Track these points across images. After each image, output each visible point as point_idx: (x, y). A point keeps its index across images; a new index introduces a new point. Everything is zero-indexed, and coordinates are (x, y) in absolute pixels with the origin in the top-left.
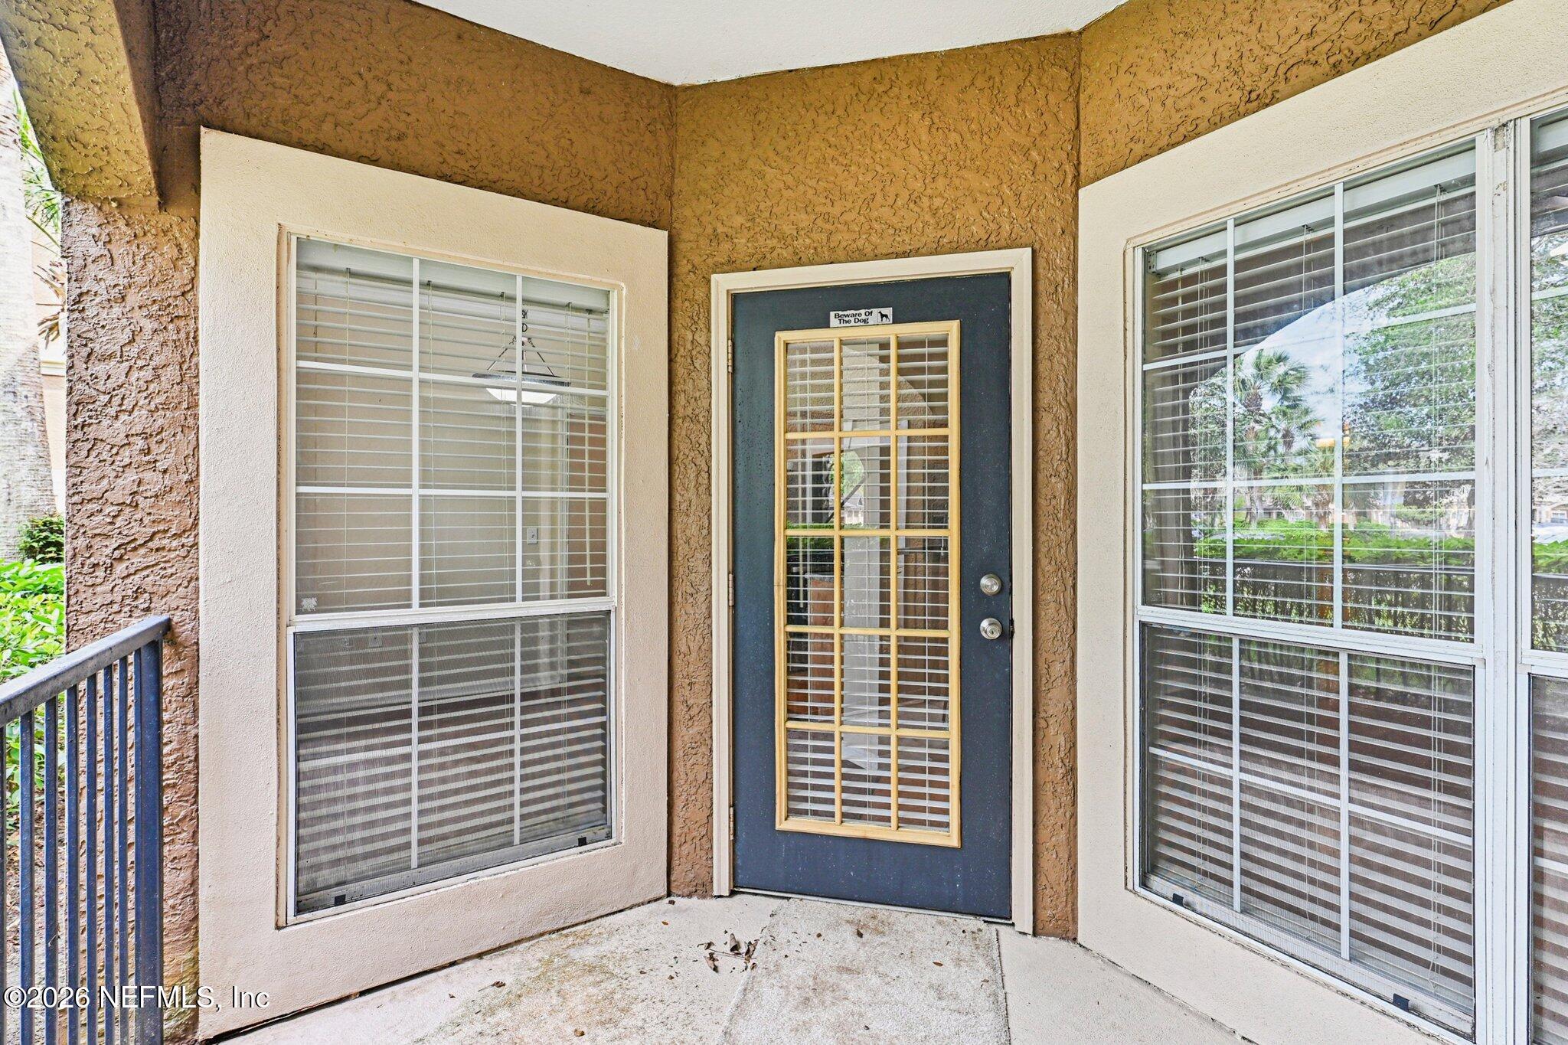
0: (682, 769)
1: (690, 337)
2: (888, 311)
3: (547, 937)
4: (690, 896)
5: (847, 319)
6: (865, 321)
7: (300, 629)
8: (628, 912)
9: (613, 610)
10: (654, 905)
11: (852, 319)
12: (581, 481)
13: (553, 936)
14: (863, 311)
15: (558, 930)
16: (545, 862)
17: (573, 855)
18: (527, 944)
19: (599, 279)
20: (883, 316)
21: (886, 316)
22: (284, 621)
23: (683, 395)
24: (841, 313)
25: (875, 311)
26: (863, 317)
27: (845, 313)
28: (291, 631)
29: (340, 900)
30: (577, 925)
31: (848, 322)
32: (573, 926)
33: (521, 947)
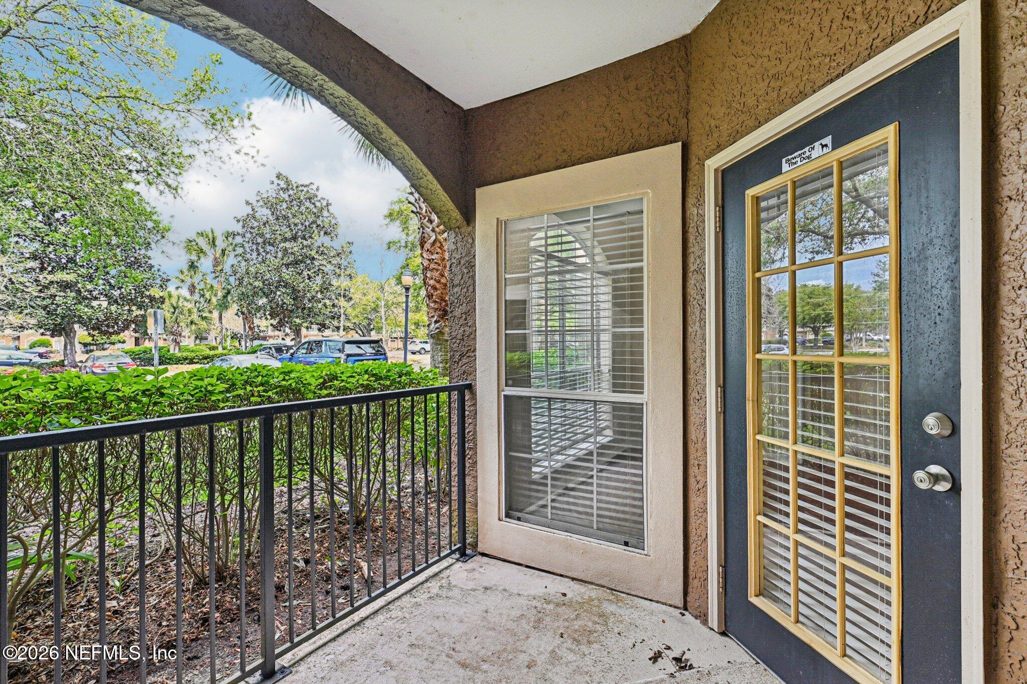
0: (693, 524)
1: (696, 212)
2: (828, 140)
3: (605, 589)
4: (696, 617)
5: (794, 161)
6: (809, 157)
7: (505, 393)
8: (654, 603)
9: (645, 404)
10: (672, 609)
11: (799, 160)
12: (624, 321)
13: (608, 591)
14: (806, 149)
15: (612, 589)
16: (605, 545)
17: (619, 549)
18: (594, 587)
19: (633, 193)
20: (823, 146)
21: (826, 146)
22: (501, 389)
23: (692, 255)
24: (790, 157)
25: (817, 144)
26: (808, 154)
27: (793, 156)
28: (503, 393)
29: (519, 519)
30: (623, 593)
31: (795, 163)
32: (621, 592)
33: (591, 586)
